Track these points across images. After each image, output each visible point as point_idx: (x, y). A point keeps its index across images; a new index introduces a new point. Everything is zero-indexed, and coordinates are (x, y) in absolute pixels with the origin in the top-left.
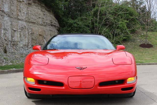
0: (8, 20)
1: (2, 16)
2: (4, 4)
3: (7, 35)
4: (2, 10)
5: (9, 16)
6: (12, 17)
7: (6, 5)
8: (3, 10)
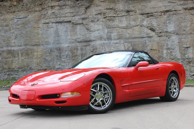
0: (176, 38)
1: (167, 36)
2: (168, 24)
3: (174, 54)
4: (164, 31)
5: (177, 34)
6: (184, 34)
7: (171, 24)
8: (166, 30)
